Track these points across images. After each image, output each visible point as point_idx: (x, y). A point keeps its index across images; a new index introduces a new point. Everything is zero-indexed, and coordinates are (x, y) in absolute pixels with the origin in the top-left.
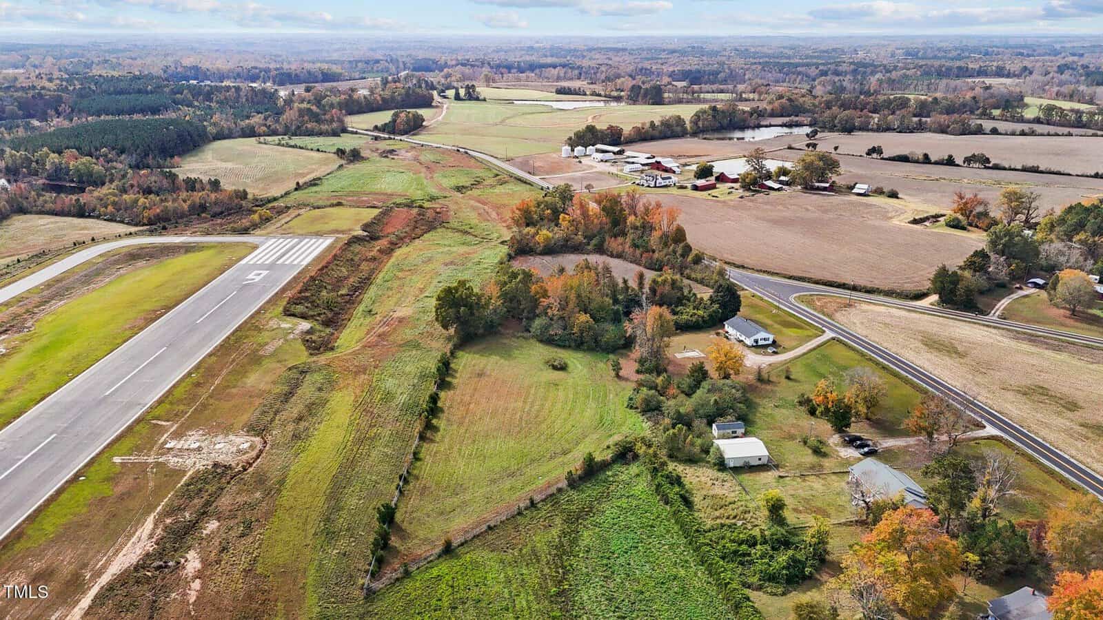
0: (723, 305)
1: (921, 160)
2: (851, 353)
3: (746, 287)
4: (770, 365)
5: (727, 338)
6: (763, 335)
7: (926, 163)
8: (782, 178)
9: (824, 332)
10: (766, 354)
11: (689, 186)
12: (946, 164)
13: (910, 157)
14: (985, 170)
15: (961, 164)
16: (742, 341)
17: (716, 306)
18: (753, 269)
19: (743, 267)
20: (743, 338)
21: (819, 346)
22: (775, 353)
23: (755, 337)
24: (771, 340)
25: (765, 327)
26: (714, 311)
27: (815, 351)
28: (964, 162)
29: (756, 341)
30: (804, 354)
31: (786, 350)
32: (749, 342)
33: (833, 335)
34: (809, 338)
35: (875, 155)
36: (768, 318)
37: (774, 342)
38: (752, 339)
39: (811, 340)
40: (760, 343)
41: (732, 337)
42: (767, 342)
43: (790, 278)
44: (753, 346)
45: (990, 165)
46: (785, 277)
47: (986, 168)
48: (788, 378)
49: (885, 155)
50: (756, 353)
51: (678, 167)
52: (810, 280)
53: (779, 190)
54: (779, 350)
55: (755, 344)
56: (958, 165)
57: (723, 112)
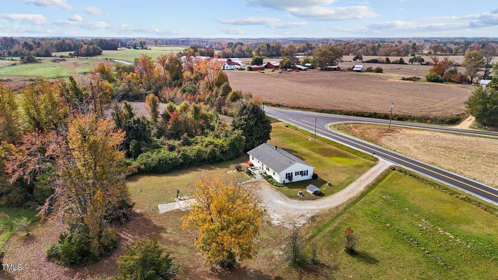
0: (248, 131)
1: (385, 62)
2: (429, 189)
3: (279, 120)
4: (313, 219)
5: (250, 173)
6: (299, 166)
7: (388, 63)
8: (307, 64)
9: (377, 160)
10: (304, 197)
11: (246, 68)
12: (399, 64)
13: (378, 60)
14: (421, 66)
15: (408, 63)
16: (270, 177)
17: (239, 132)
18: (287, 107)
19: (279, 106)
20: (270, 173)
21: (379, 180)
22: (319, 195)
23: (288, 170)
24: (310, 173)
25: (301, 157)
26: (236, 139)
27: (377, 188)
28: (409, 63)
29: (289, 176)
30: (363, 194)
31: (334, 189)
32: (278, 178)
33: (390, 164)
34: (359, 170)
35: (358, 60)
36: (305, 146)
37: (315, 176)
38: (284, 173)
39: (364, 172)
40: (296, 178)
41: (256, 172)
42: (305, 178)
43: (322, 111)
44: (285, 184)
45: (425, 63)
46: (317, 111)
47: (422, 64)
48: (351, 252)
49: (364, 60)
50: (291, 197)
51: (242, 63)
52: (341, 112)
53: (305, 70)
54: (324, 189)
55: (287, 181)
56: (406, 64)
57: (273, 47)
